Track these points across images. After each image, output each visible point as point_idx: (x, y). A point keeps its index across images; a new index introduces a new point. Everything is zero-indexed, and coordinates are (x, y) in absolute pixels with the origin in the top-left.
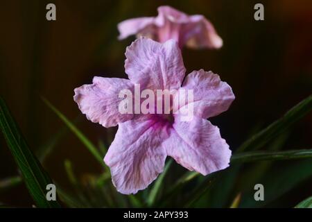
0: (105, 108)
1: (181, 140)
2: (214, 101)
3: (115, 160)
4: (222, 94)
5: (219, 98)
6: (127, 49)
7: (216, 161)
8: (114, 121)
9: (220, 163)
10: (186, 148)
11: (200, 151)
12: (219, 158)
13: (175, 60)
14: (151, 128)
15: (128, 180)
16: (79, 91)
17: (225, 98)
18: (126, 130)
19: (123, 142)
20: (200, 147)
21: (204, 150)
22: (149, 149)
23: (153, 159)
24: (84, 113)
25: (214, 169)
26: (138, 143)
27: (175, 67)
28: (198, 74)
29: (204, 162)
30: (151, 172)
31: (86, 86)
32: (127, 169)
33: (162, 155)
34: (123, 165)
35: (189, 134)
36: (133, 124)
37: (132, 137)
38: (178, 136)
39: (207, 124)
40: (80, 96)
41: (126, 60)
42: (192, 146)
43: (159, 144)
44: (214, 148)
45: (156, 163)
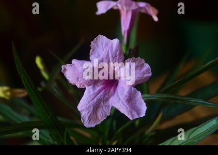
0: (78, 79)
1: (120, 99)
2: (139, 78)
3: (83, 108)
4: (144, 73)
5: (142, 76)
6: (92, 42)
7: (138, 112)
8: (84, 85)
9: (141, 113)
10: (122, 104)
11: (129, 107)
12: (140, 110)
13: (118, 52)
14: (103, 91)
15: (90, 119)
16: (64, 67)
17: (145, 76)
18: (89, 92)
19: (87, 99)
20: (130, 104)
21: (132, 105)
22: (102, 103)
23: (104, 108)
24: (67, 79)
25: (136, 117)
26: (95, 100)
27: (118, 57)
28: (131, 60)
29: (131, 113)
30: (103, 115)
31: (68, 65)
32: (90, 113)
33: (109, 106)
34: (87, 111)
35: (124, 96)
36: (94, 88)
37: (92, 97)
38: (118, 96)
39: (134, 90)
40: (65, 70)
41: (91, 50)
42: (125, 103)
43: (108, 99)
44: (138, 104)
45: (105, 110)
